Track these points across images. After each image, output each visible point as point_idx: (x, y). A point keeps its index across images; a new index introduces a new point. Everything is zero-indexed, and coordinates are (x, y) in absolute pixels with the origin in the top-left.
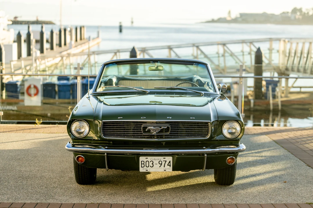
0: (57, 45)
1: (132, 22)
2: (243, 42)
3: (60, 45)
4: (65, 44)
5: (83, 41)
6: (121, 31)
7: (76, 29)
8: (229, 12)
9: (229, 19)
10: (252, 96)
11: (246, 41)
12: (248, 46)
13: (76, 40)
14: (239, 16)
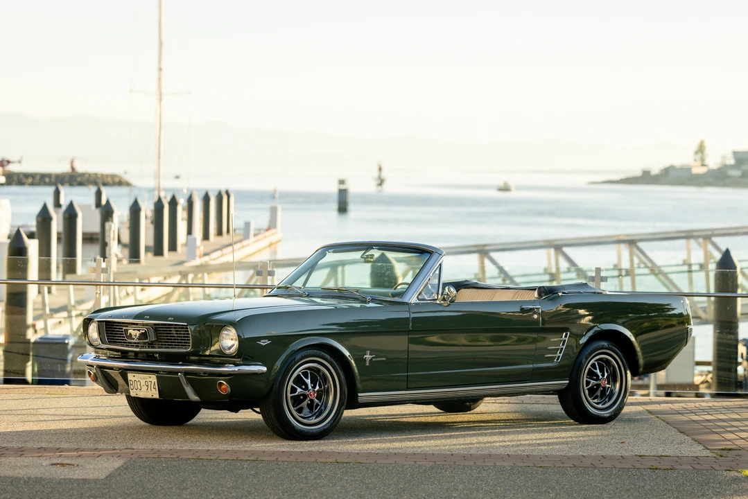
0: (147, 249)
1: (381, 182)
2: (688, 235)
3: (158, 251)
4: (173, 247)
5: (225, 238)
6: (343, 209)
7: (206, 199)
8: (701, 149)
9: (698, 170)
10: (709, 387)
11: (695, 234)
12: (699, 244)
13: (206, 236)
14: (732, 162)
